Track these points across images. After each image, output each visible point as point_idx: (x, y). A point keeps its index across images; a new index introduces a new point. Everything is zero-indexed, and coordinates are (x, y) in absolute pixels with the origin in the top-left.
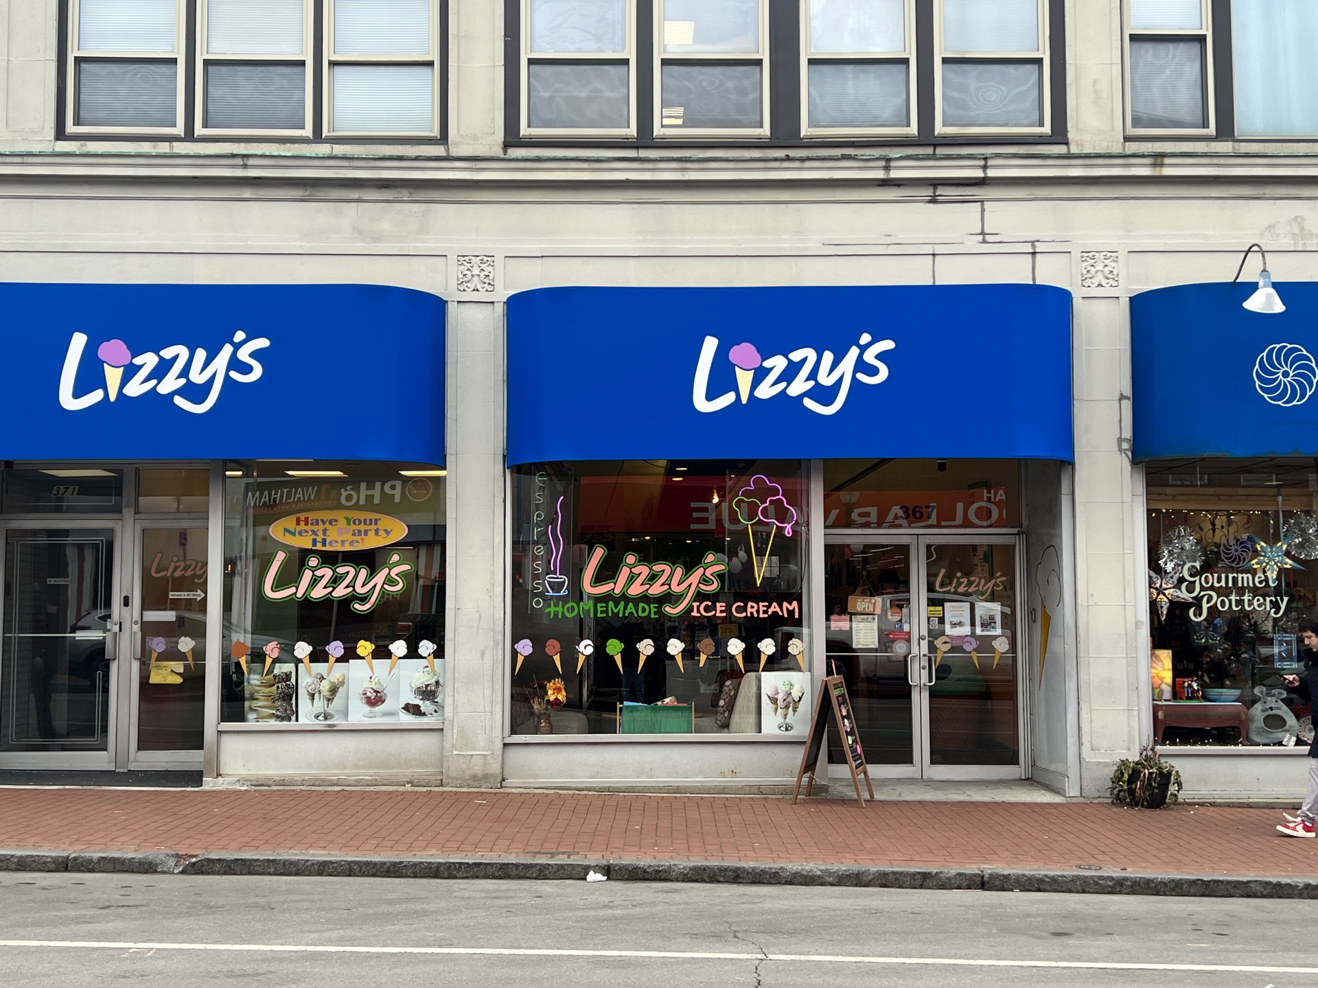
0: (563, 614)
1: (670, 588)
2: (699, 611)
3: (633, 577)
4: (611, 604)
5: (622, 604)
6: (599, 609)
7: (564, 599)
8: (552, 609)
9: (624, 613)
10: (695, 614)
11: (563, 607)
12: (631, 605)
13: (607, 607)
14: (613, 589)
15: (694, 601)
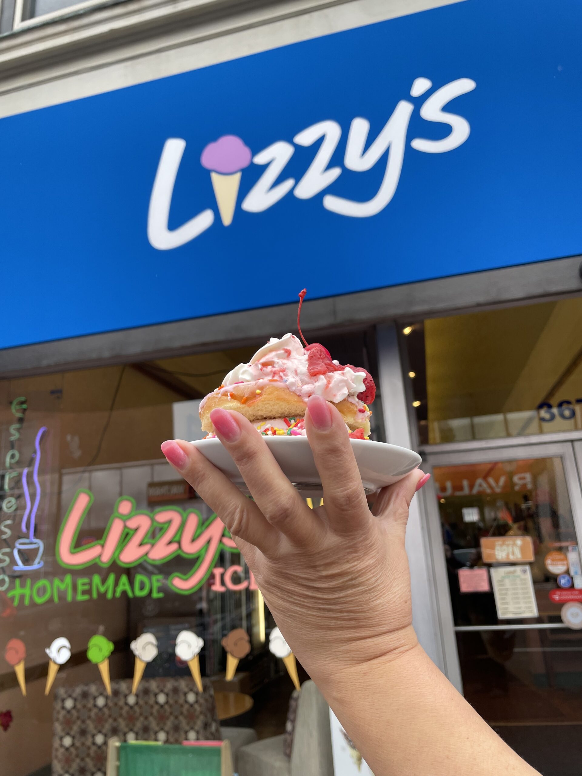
0: (31, 598)
1: (180, 547)
2: (223, 583)
3: (127, 534)
4: (97, 579)
5: (112, 578)
6: (80, 588)
7: (35, 576)
8: (17, 592)
9: (114, 592)
10: (217, 588)
11: (31, 588)
12: (124, 579)
13: (90, 584)
14: (100, 556)
15: (216, 566)
